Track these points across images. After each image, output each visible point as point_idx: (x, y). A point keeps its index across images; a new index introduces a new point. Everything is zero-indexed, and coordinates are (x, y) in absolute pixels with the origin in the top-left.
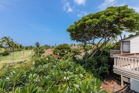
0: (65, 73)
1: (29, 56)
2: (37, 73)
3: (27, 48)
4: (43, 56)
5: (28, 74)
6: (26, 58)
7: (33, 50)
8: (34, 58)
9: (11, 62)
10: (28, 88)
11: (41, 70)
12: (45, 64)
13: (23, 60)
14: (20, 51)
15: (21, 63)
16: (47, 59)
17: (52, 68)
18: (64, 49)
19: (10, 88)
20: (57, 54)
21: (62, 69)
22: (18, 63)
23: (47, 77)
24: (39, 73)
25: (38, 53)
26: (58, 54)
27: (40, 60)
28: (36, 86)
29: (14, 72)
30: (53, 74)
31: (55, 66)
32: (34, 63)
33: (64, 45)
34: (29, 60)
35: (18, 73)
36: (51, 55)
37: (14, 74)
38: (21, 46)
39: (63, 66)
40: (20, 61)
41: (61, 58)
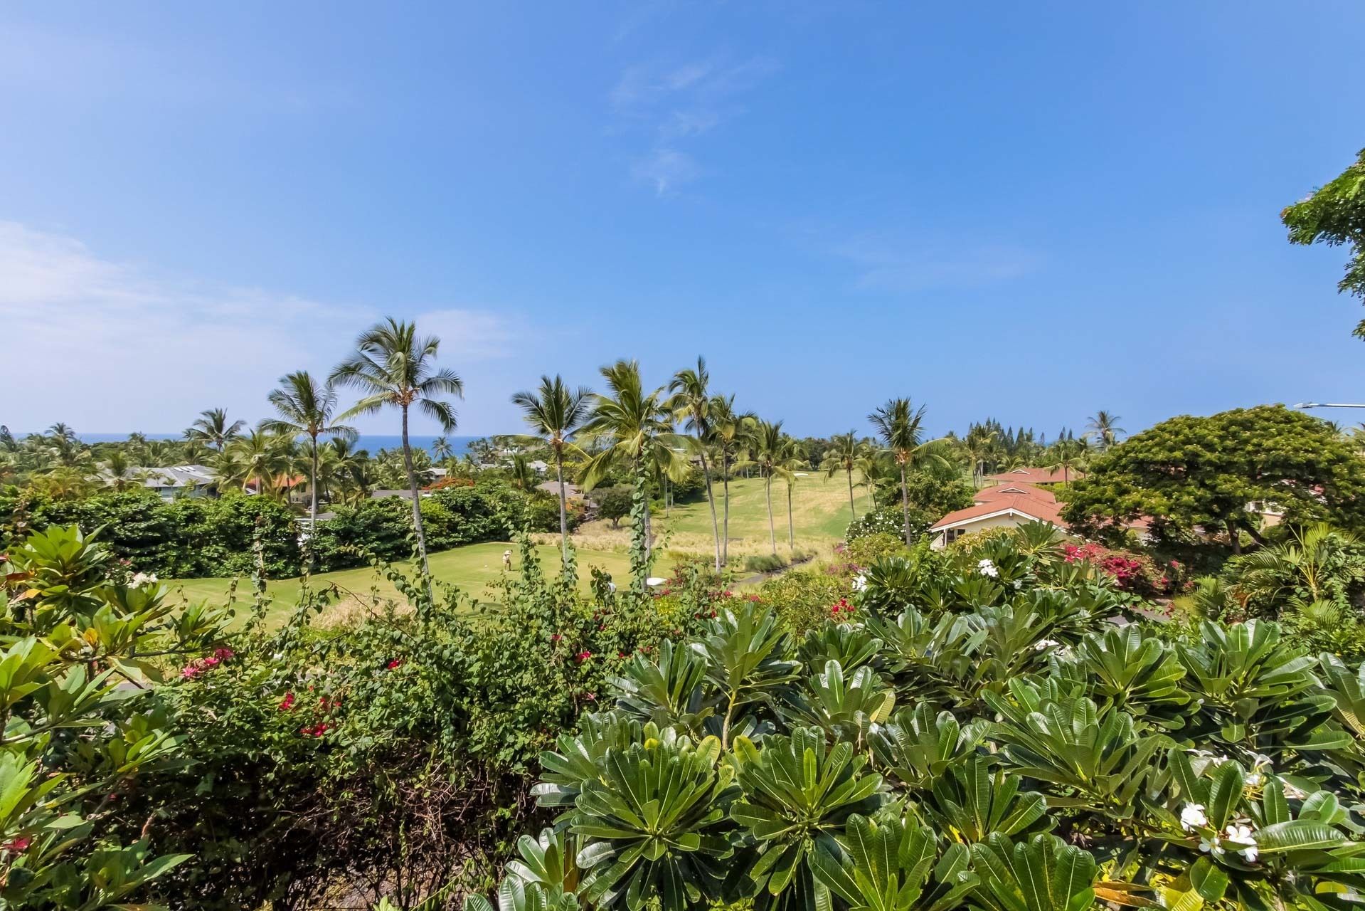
0: (1202, 762)
1: (831, 526)
2: (879, 668)
3: (814, 455)
4: (951, 536)
5: (813, 653)
6: (807, 532)
7: (857, 475)
8: (866, 541)
9: (715, 551)
10: (809, 756)
11: (915, 653)
12: (958, 606)
13: (785, 551)
14: (767, 472)
15: (772, 567)
16: (988, 568)
17: (1034, 665)
18: (1228, 484)
19: (710, 712)
20: (1114, 537)
21: (1160, 711)
22: (752, 566)
23: (966, 734)
24: (900, 679)
25: (905, 506)
26: (1139, 531)
27: (911, 565)
28: (867, 770)
29: (731, 618)
30: (1041, 723)
31: (1067, 655)
32: (861, 584)
33: (1236, 425)
34: (829, 558)
35: (754, 629)
36: (1036, 533)
37: (729, 627)
38: (773, 439)
39: (1174, 672)
40: (766, 550)
41: (1173, 590)
